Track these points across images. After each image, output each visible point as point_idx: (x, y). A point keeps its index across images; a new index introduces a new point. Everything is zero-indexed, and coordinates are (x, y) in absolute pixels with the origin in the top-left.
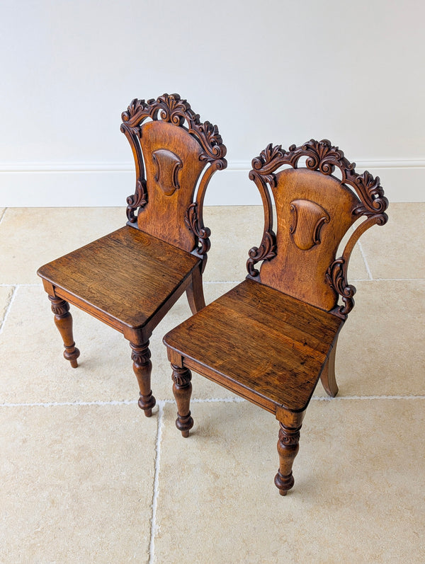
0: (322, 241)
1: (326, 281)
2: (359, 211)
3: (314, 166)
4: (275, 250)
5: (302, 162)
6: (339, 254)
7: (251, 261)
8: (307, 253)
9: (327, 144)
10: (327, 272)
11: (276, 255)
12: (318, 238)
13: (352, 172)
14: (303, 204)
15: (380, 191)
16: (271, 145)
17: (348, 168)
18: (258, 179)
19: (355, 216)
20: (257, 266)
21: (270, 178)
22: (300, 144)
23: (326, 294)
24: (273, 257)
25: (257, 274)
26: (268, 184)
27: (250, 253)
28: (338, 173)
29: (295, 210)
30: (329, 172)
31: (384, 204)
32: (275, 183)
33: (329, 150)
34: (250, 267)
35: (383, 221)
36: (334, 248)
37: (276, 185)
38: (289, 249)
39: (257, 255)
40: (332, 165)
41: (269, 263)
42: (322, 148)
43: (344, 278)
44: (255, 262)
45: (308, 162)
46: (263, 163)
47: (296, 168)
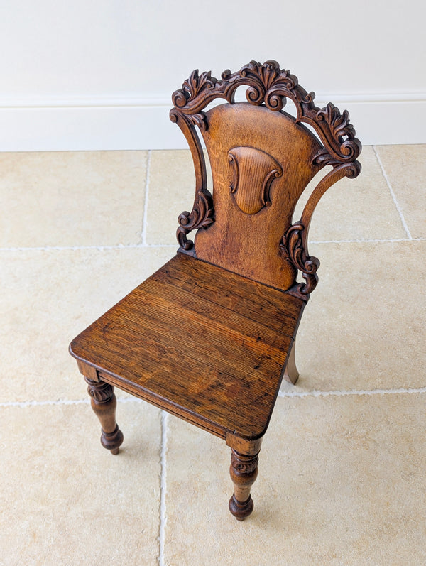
0: (273, 201)
1: (280, 253)
2: (322, 159)
3: (257, 99)
4: (212, 216)
5: (241, 94)
6: (296, 218)
7: (182, 230)
8: (254, 219)
9: (273, 66)
10: (281, 242)
11: (214, 221)
12: (267, 198)
13: (311, 106)
14: (244, 153)
15: (350, 131)
16: (196, 72)
17: (304, 100)
18: (182, 120)
19: (317, 166)
20: (191, 236)
21: (197, 118)
22: (236, 68)
23: (281, 269)
24: (210, 225)
25: (191, 246)
26: (196, 127)
27: (180, 220)
28: (290, 107)
29: (235, 161)
30: (278, 107)
31: (355, 148)
32: (206, 125)
33: (278, 75)
34: (181, 238)
35: (355, 172)
36: (289, 210)
37: (207, 129)
38: (230, 215)
39: (189, 222)
40: (282, 97)
41: (204, 232)
42: (267, 73)
43: (303, 249)
44: (188, 231)
45: (249, 94)
46: (187, 98)
47: (232, 103)
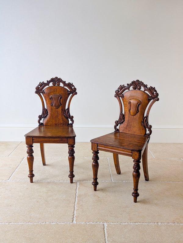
1: (142, 125)
2: (150, 98)
3: (135, 88)
4: (124, 118)
5: (131, 88)
6: (145, 115)
7: (116, 125)
8: (135, 117)
10: (142, 121)
11: (124, 120)
12: (138, 110)
13: (147, 87)
15: (156, 91)
16: (121, 85)
17: (145, 86)
18: (117, 96)
19: (149, 100)
20: (118, 127)
21: (121, 95)
22: (130, 83)
23: (142, 129)
24: (123, 122)
25: (118, 130)
26: (120, 97)
27: (115, 122)
28: (142, 89)
29: (130, 103)
31: (157, 95)
33: (139, 82)
34: (115, 128)
35: (158, 100)
36: (143, 113)
37: (123, 97)
38: (129, 117)
39: (118, 122)
40: (140, 86)
41: (122, 124)
42: (137, 82)
43: (147, 123)
45: (133, 88)
46: (119, 91)
47: (129, 90)
